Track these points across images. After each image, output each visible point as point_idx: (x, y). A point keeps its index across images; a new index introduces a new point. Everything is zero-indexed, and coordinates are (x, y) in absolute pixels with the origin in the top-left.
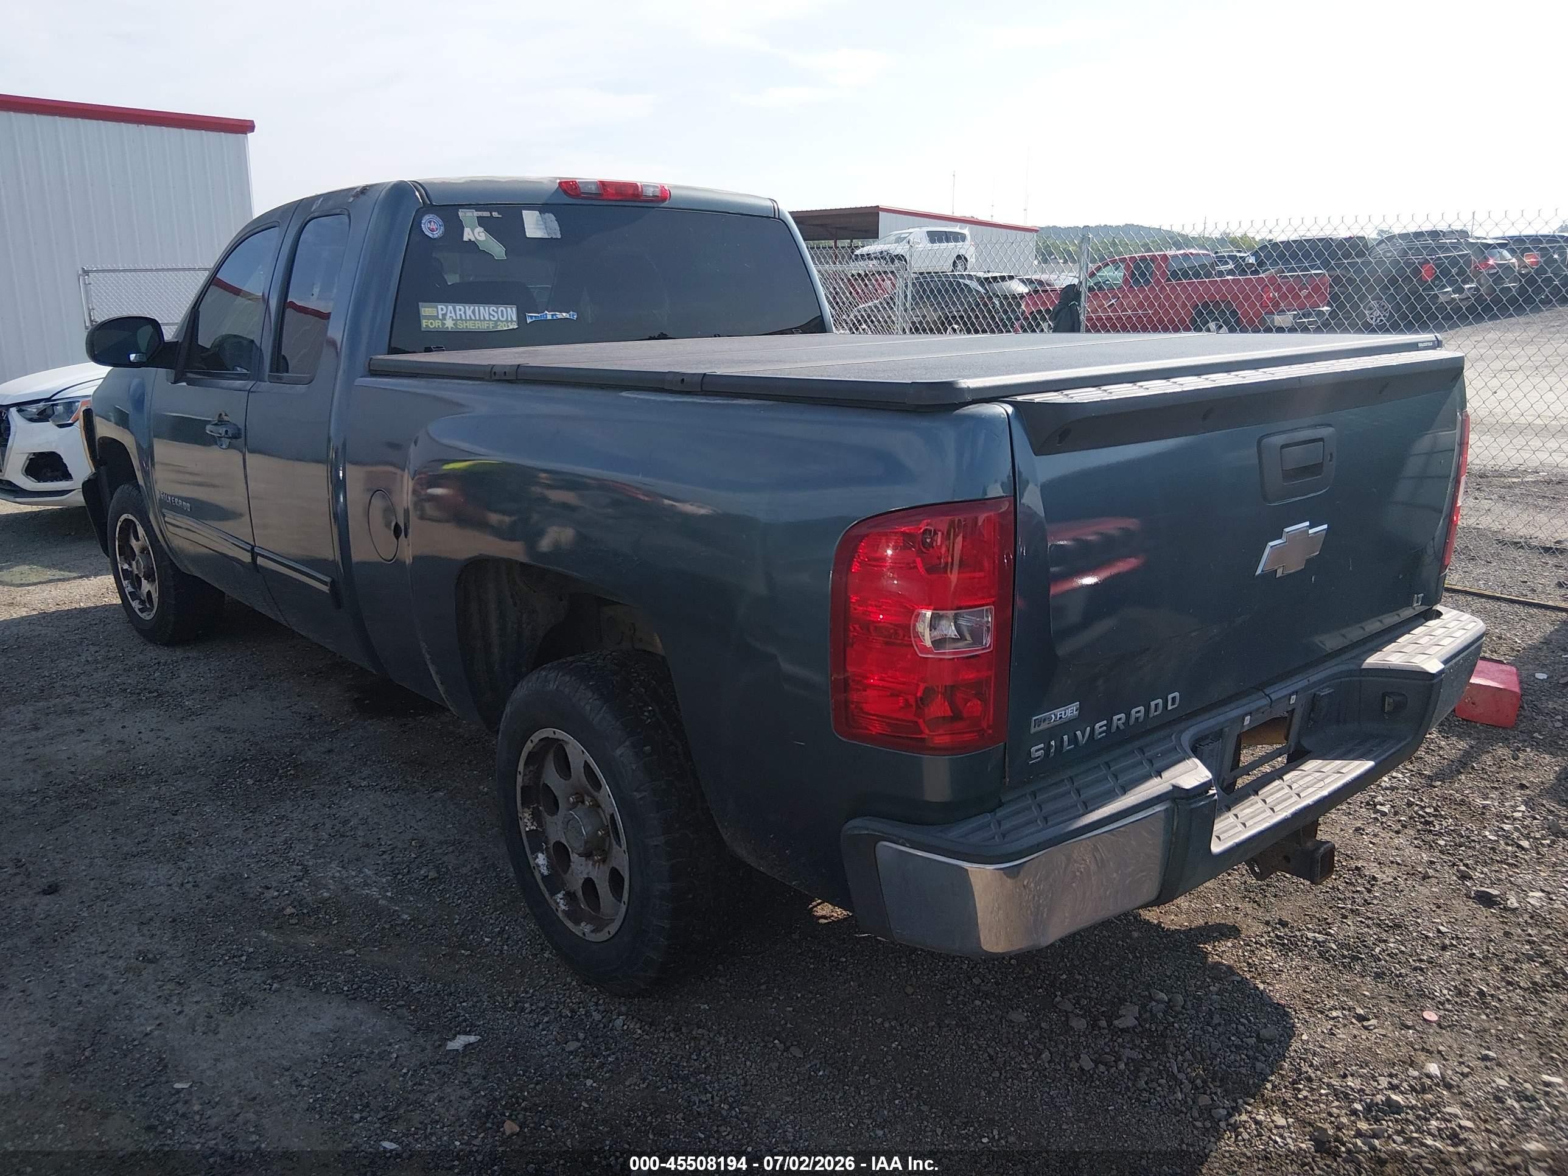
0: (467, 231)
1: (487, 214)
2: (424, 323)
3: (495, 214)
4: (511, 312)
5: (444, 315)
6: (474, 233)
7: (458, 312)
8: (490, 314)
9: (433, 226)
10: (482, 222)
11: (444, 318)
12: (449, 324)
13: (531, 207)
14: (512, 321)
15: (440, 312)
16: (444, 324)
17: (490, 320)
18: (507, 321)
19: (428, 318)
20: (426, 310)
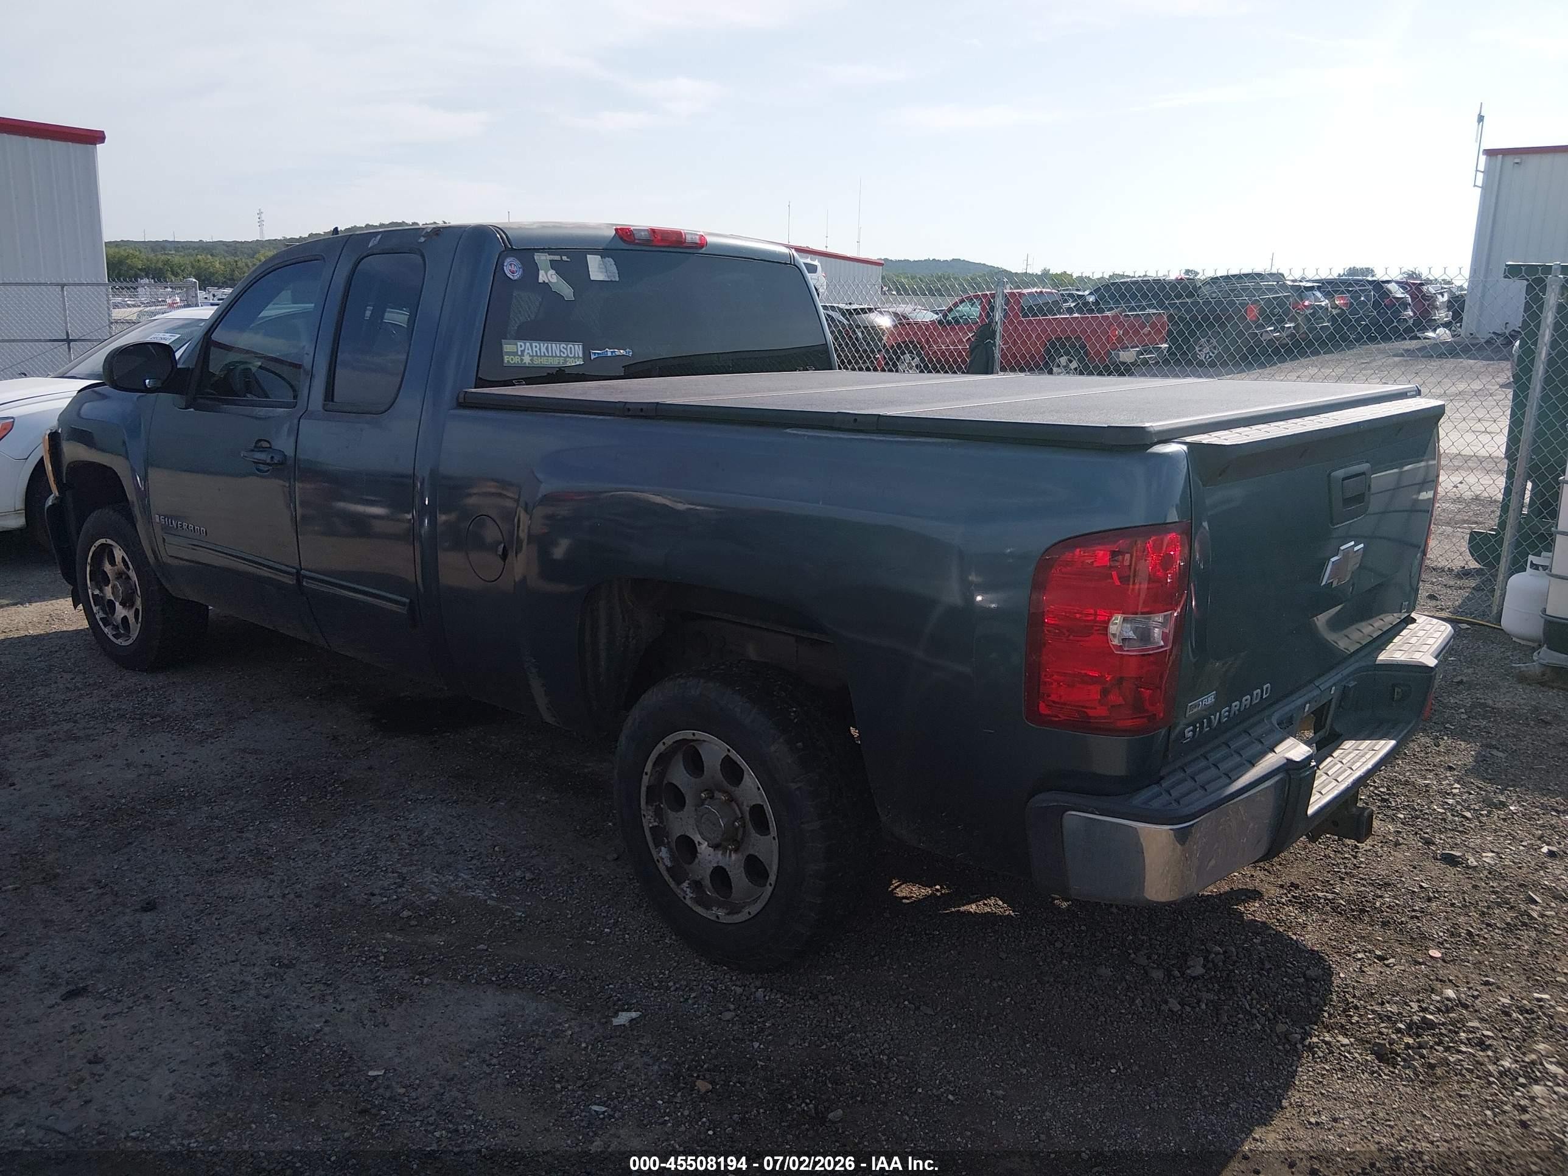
0: (542, 273)
1: (557, 258)
2: (506, 358)
3: (564, 258)
4: (577, 349)
5: (523, 352)
6: (548, 276)
7: (534, 349)
8: (561, 351)
9: (514, 269)
10: (554, 265)
11: (522, 355)
12: (527, 360)
13: (594, 252)
14: (579, 357)
15: (520, 349)
16: (522, 360)
17: (561, 356)
18: (574, 357)
19: (509, 354)
20: (508, 347)
